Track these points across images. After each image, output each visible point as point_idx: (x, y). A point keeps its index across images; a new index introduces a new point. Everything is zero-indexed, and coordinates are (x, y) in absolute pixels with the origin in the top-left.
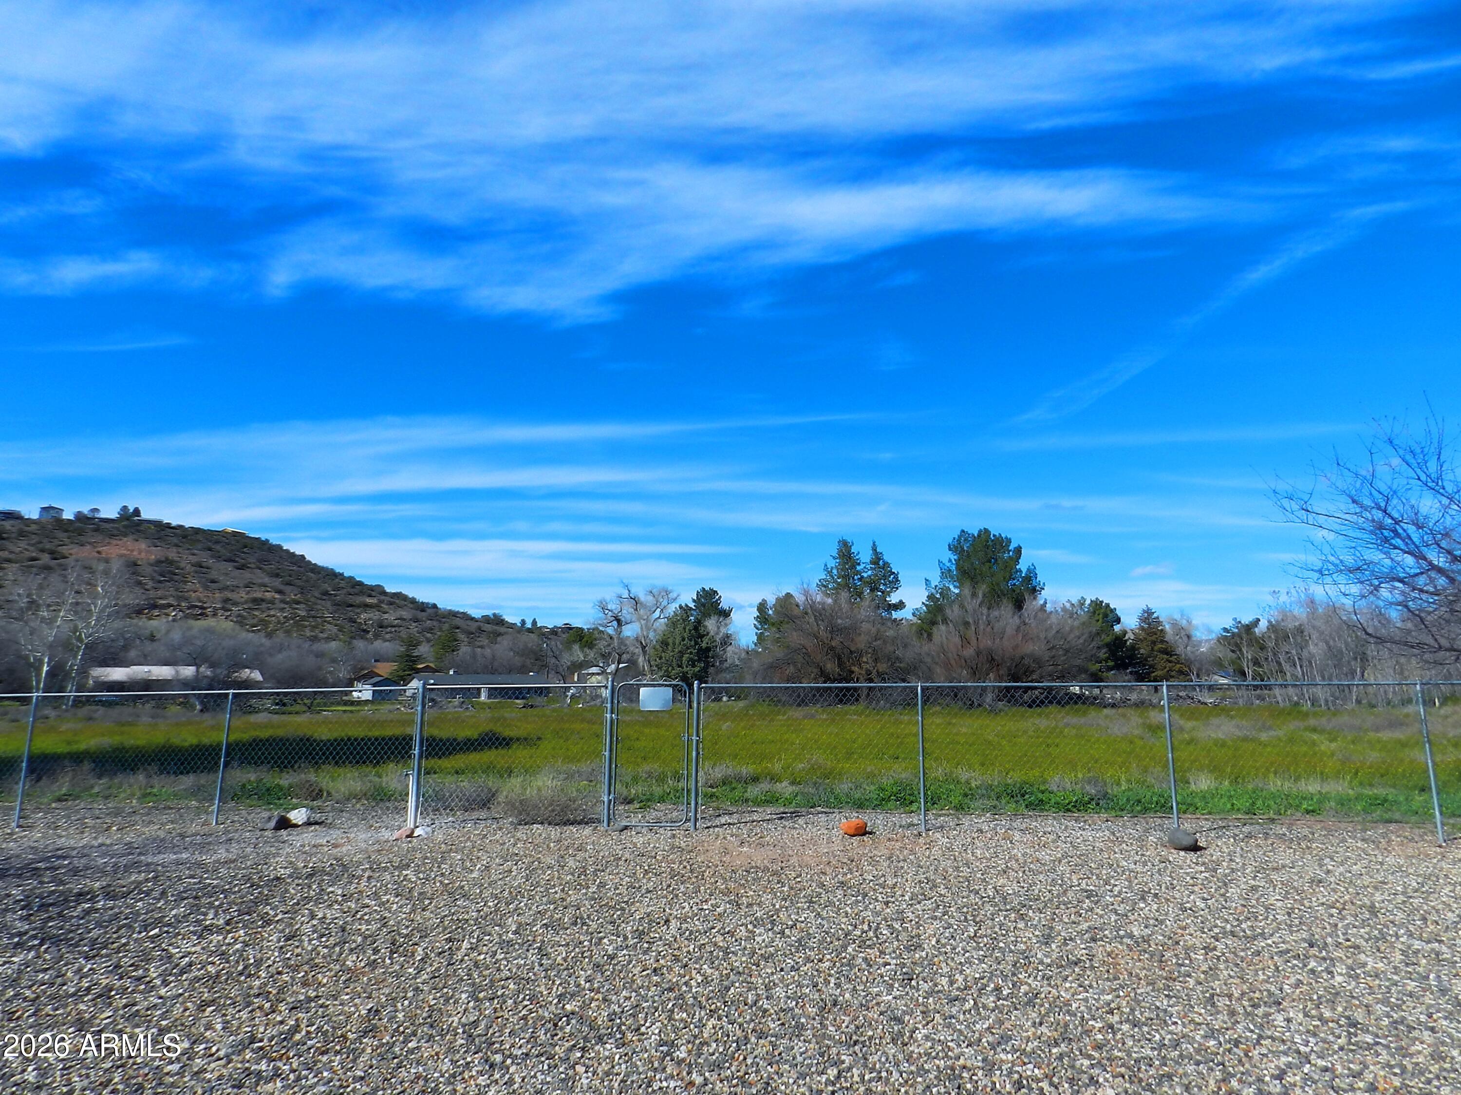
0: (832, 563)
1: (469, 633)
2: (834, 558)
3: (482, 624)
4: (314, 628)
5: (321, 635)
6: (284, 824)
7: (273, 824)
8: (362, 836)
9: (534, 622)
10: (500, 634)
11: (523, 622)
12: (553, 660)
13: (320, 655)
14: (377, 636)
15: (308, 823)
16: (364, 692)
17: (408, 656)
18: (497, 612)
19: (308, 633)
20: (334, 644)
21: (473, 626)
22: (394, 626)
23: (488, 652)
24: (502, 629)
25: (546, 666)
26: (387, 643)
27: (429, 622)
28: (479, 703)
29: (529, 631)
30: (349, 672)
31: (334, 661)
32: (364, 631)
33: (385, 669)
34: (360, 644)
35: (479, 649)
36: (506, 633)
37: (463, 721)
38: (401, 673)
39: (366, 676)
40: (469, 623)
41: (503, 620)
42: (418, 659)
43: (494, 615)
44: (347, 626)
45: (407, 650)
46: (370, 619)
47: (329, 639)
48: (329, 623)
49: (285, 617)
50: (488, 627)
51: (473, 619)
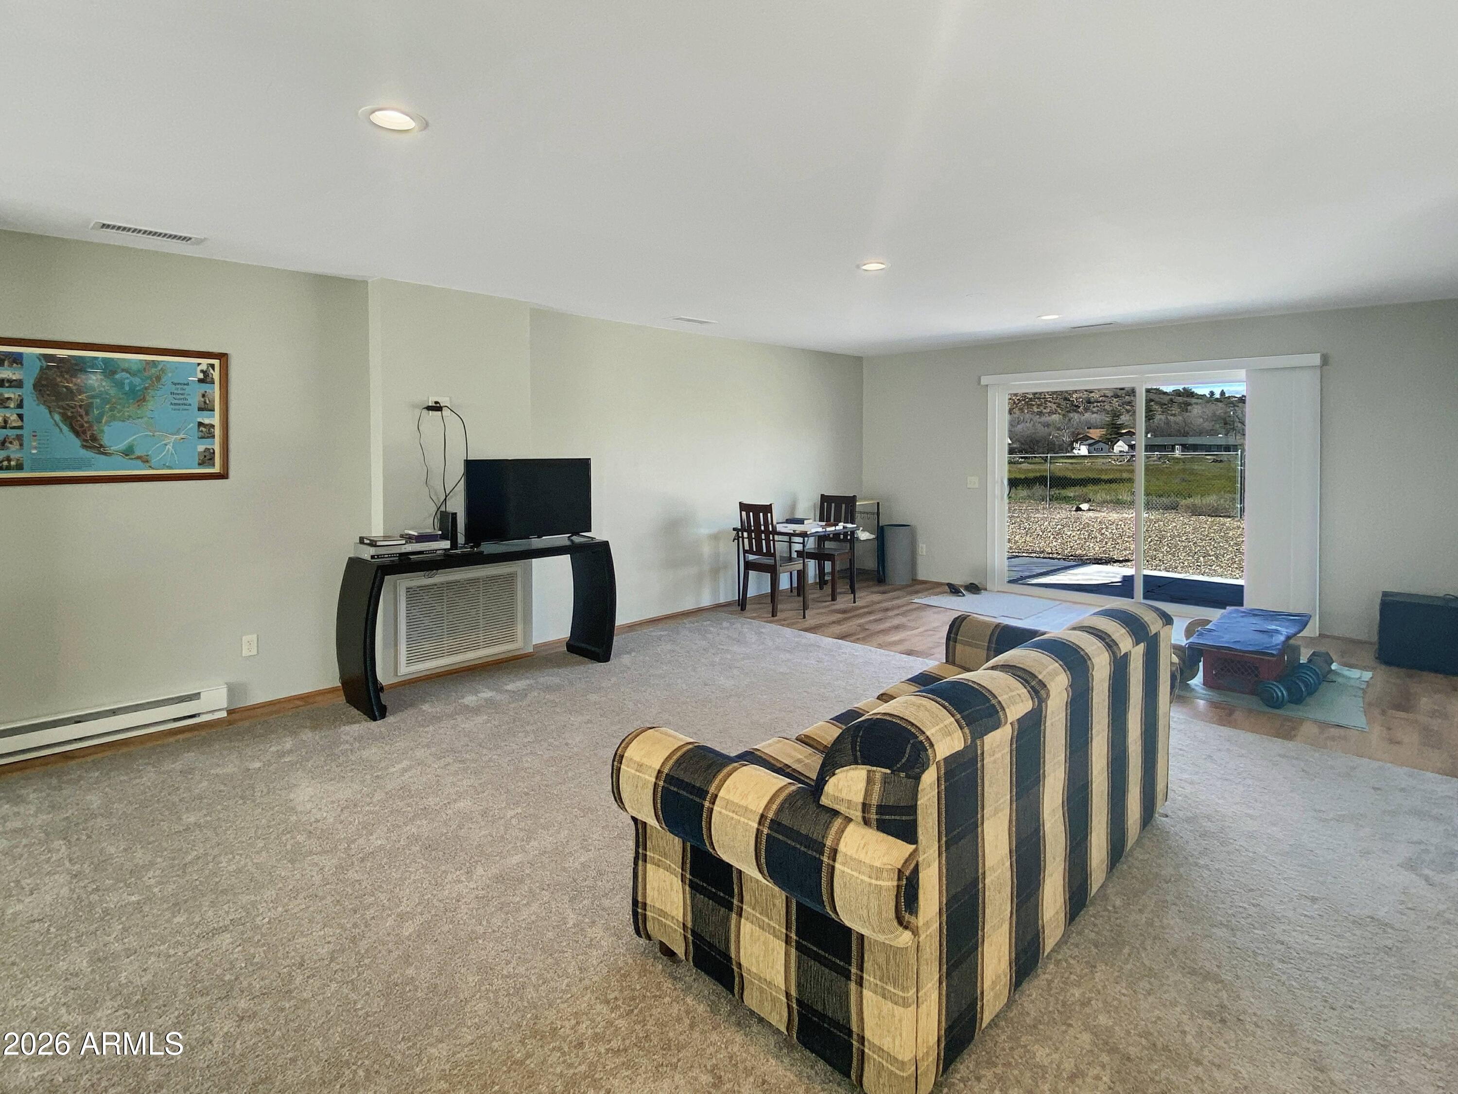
1: (1162, 405)
3: (1173, 397)
4: (1039, 406)
5: (1045, 411)
6: (1078, 509)
7: (1074, 509)
8: (1114, 515)
9: (1223, 393)
10: (1190, 404)
11: (1212, 393)
12: (1239, 425)
13: (1048, 425)
14: (1086, 410)
15: (1089, 510)
16: (1083, 450)
17: (1113, 424)
18: (1186, 386)
19: (1036, 410)
20: (1055, 417)
21: (1166, 399)
22: (1099, 402)
23: (1179, 419)
24: (1194, 400)
25: (1234, 429)
26: (1095, 415)
27: (1127, 397)
28: (1174, 458)
29: (1217, 400)
30: (1069, 437)
31: (1059, 429)
32: (1076, 406)
33: (1095, 434)
34: (1075, 416)
35: (1172, 418)
36: (1197, 404)
37: (1162, 471)
38: (1109, 437)
39: (1084, 439)
40: (1162, 396)
41: (1193, 393)
42: (1121, 426)
43: (1184, 389)
44: (1063, 403)
45: (1113, 420)
46: (1080, 398)
47: (1051, 413)
48: (1050, 402)
49: (1018, 400)
50: (1180, 399)
51: (1165, 393)
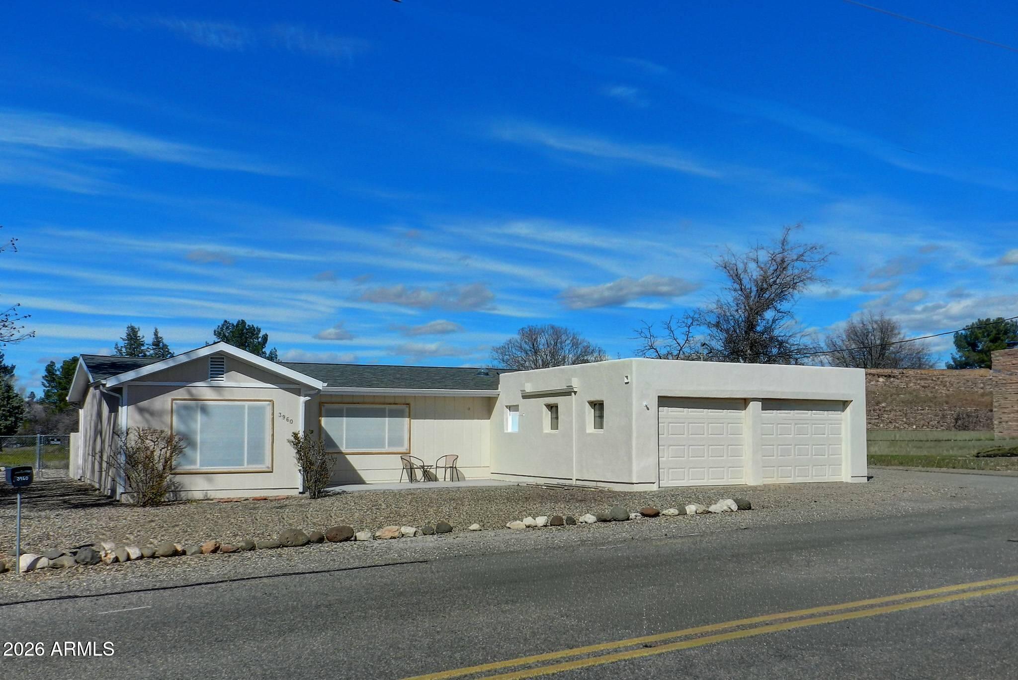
0: (122, 343)
2: (124, 340)
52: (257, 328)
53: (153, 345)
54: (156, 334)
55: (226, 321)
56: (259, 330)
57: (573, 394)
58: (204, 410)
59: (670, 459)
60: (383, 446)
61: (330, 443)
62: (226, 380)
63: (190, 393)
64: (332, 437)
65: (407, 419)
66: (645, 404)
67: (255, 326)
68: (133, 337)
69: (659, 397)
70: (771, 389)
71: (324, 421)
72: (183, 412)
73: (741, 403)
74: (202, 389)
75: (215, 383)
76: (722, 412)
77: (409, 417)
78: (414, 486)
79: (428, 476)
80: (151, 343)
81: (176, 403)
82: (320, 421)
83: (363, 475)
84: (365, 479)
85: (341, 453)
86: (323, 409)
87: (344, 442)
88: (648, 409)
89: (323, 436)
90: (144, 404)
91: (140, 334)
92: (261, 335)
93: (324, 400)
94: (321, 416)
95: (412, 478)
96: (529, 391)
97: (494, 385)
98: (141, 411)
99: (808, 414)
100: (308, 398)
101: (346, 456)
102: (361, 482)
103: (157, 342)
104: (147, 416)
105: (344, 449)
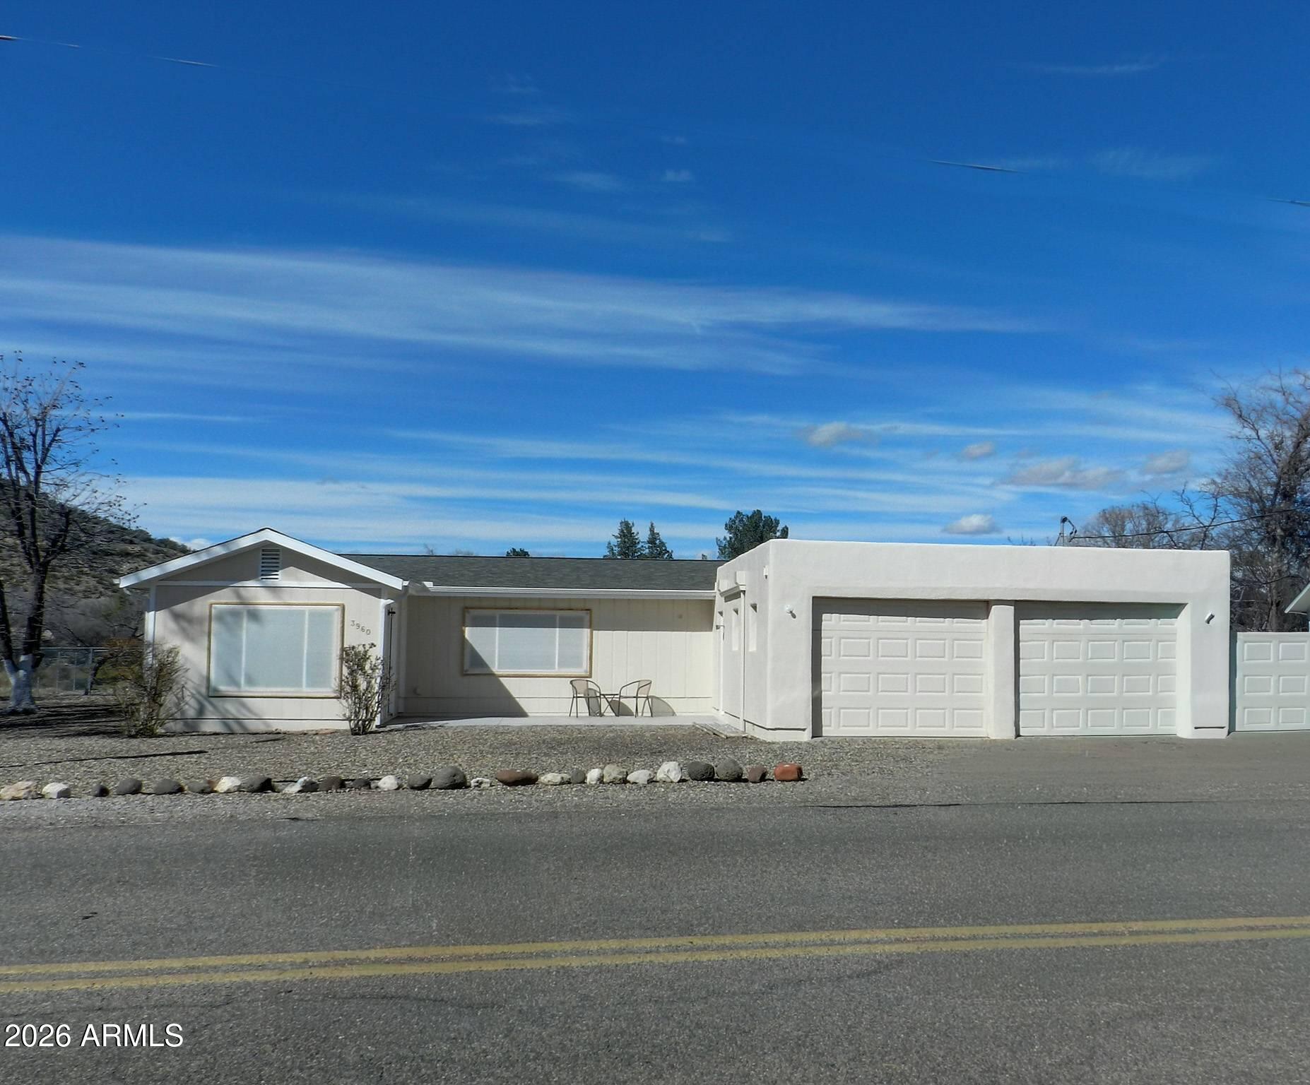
0: (614, 541)
2: (616, 537)
52: (776, 520)
53: (649, 542)
54: (652, 529)
55: (738, 512)
56: (777, 522)
57: (742, 594)
58: (254, 616)
59: (841, 693)
60: (552, 666)
61: (478, 661)
62: (283, 578)
63: (239, 596)
64: (481, 654)
65: (587, 631)
66: (787, 608)
67: (773, 518)
68: (626, 533)
69: (814, 598)
70: (1031, 585)
71: (468, 632)
72: (229, 619)
73: (977, 608)
74: (253, 589)
75: (270, 583)
76: (944, 622)
77: (590, 627)
78: (597, 721)
79: (620, 710)
80: (646, 539)
81: (215, 608)
82: (463, 632)
83: (524, 704)
84: (527, 711)
85: (492, 674)
86: (467, 615)
87: (497, 659)
88: (794, 616)
89: (467, 652)
90: (180, 608)
91: (634, 530)
92: (780, 528)
93: (468, 604)
94: (464, 624)
95: (595, 712)
96: (726, 589)
97: (710, 582)
98: (177, 617)
99: (1115, 625)
100: (390, 601)
101: (501, 679)
102: (521, 714)
103: (654, 538)
104: (185, 625)
105: (496, 670)
